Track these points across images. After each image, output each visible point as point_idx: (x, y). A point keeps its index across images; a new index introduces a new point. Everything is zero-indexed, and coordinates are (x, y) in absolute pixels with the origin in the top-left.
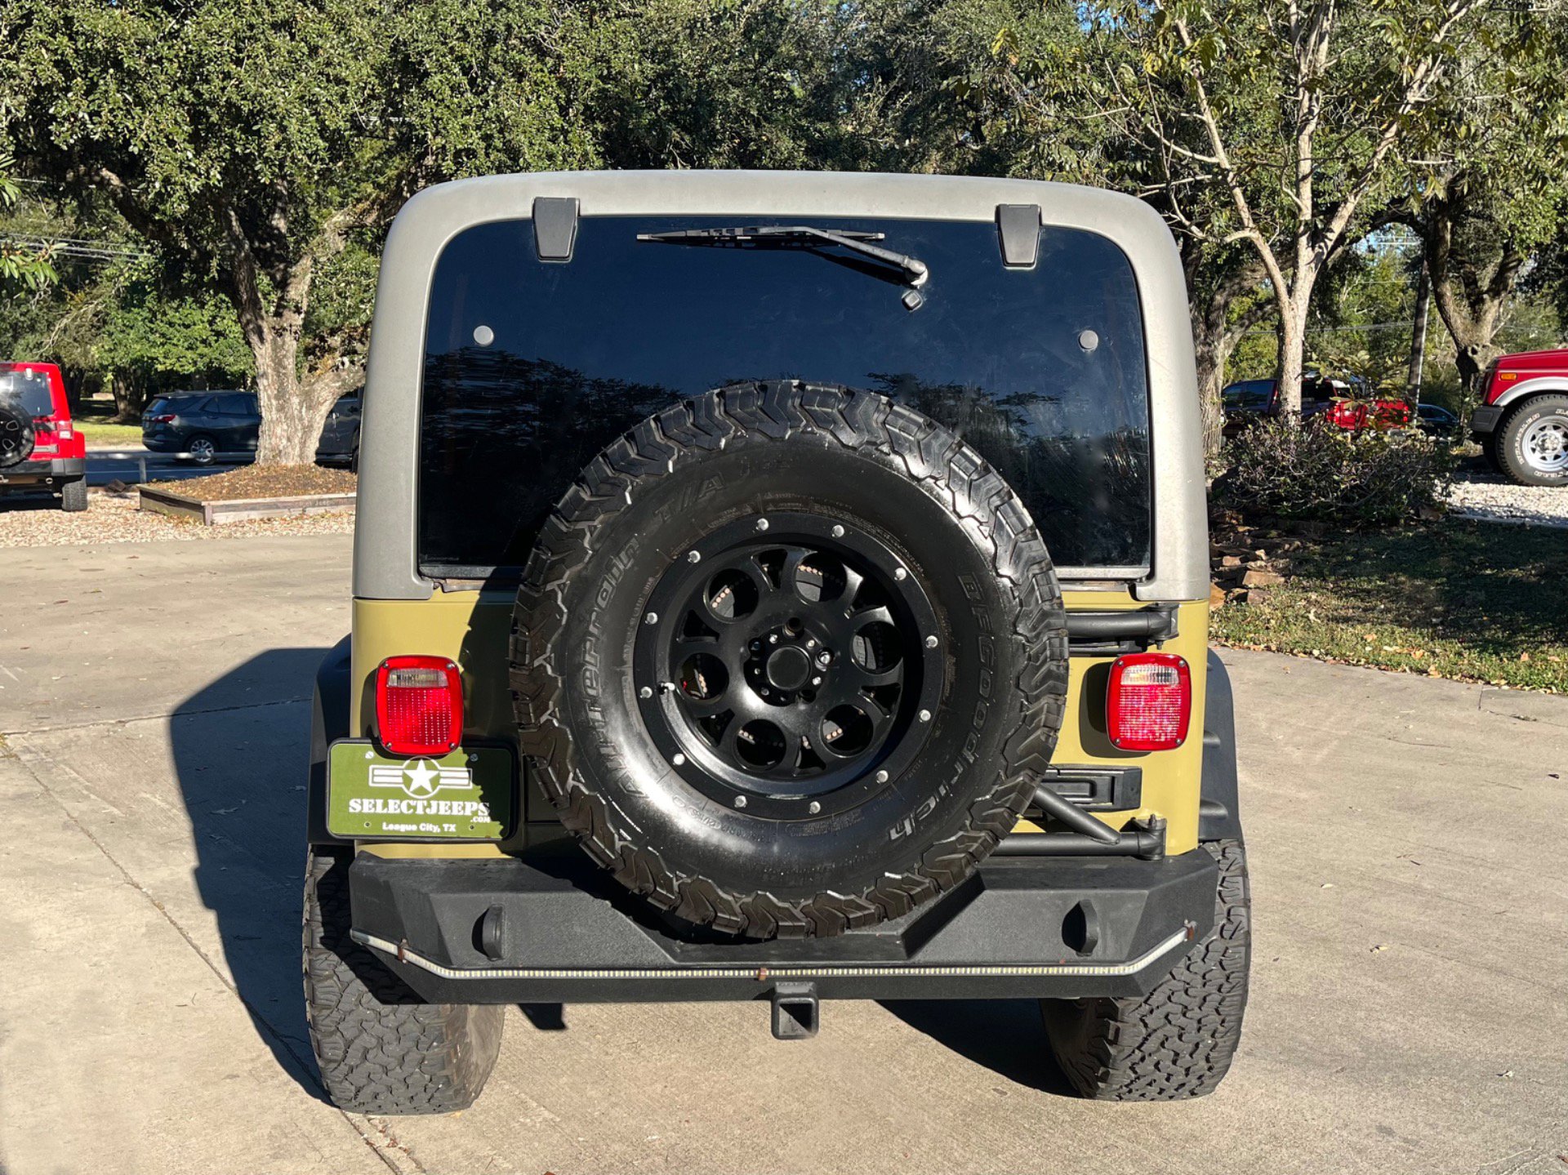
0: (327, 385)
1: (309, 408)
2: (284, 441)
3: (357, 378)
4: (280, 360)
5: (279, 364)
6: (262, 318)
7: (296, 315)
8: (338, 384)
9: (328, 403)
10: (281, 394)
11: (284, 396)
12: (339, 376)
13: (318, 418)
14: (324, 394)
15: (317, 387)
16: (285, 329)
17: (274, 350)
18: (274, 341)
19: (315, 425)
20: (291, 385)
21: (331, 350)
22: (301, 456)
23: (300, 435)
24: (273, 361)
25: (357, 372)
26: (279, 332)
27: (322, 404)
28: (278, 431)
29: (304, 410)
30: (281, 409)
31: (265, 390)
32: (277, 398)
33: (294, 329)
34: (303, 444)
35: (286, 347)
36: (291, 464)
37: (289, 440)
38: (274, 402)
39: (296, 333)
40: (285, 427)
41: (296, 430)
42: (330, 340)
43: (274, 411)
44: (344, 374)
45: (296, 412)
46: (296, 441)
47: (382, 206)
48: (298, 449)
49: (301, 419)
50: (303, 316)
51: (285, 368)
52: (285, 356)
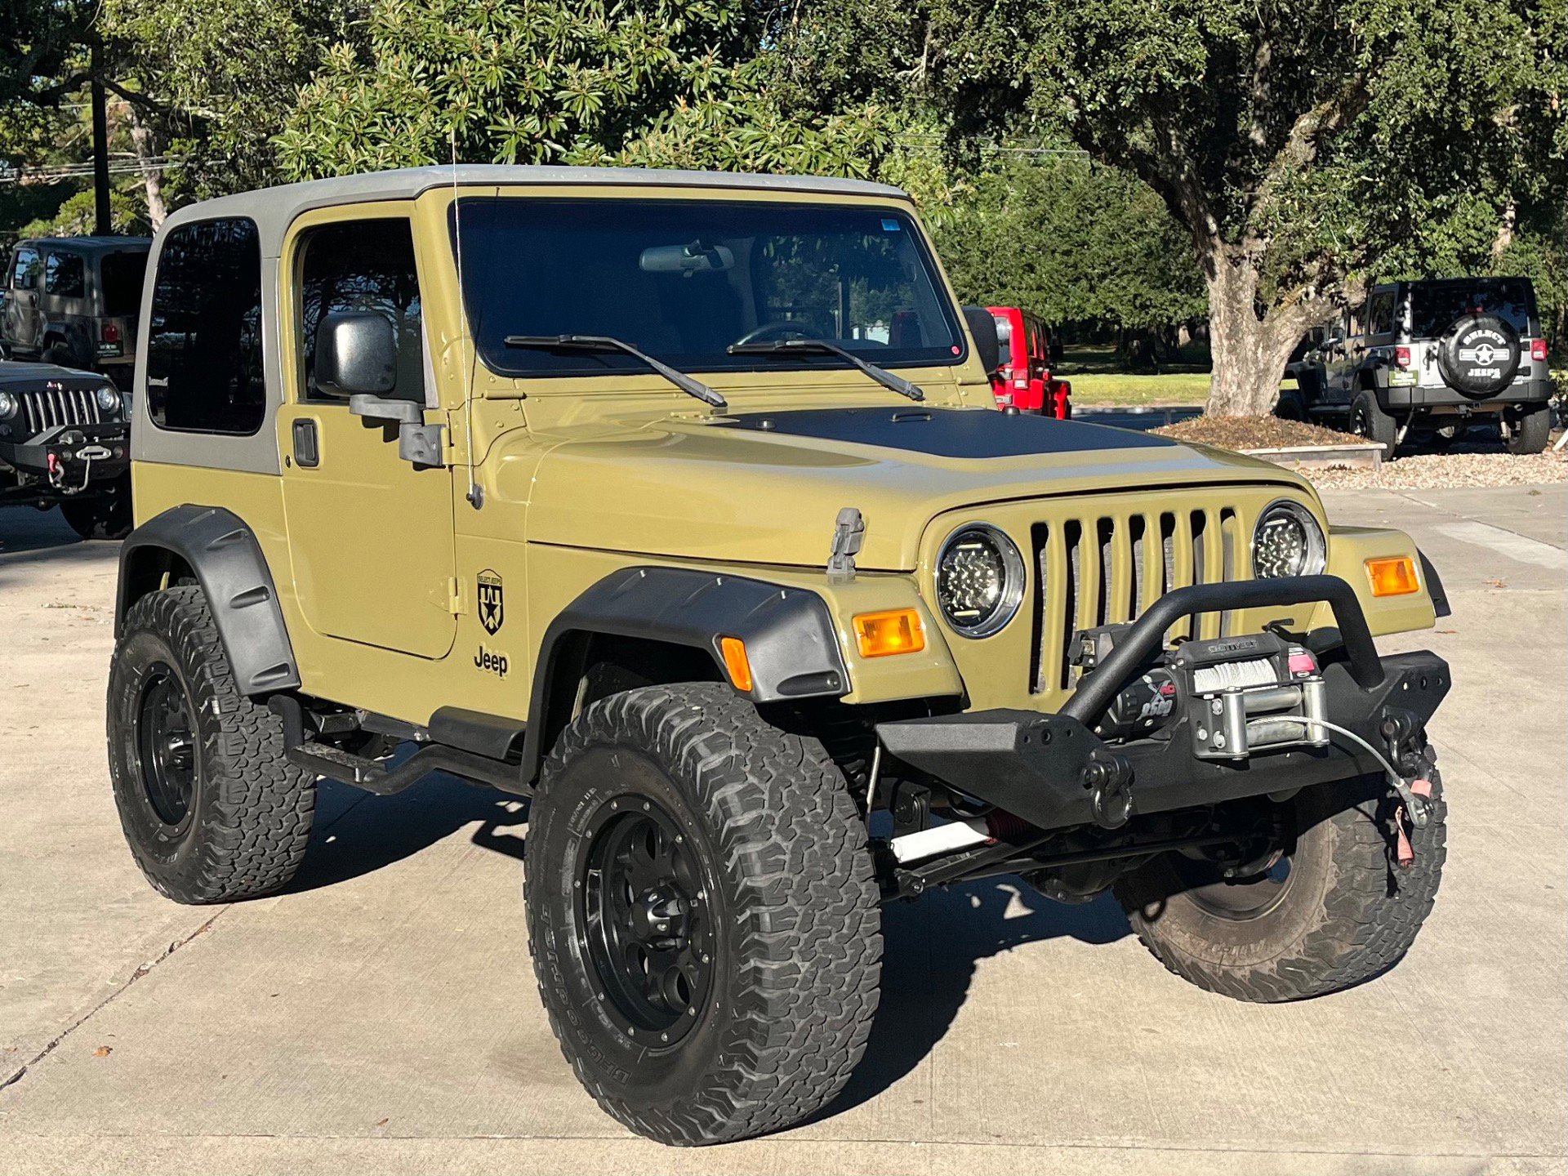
0: (1289, 320)
1: (1266, 348)
2: (1234, 388)
3: (1324, 311)
4: (1235, 294)
5: (1233, 297)
6: (1214, 247)
7: (1259, 241)
8: (1301, 319)
9: (1290, 341)
10: (1234, 333)
11: (1237, 333)
12: (1303, 309)
13: (1276, 360)
14: (1285, 331)
15: (1277, 323)
16: (1244, 258)
17: (1229, 282)
18: (1230, 272)
19: (1273, 368)
20: (1248, 320)
21: (1306, 279)
22: (1253, 405)
23: (1252, 380)
24: (1227, 294)
25: (1325, 303)
26: (1235, 261)
27: (1282, 343)
28: (1229, 376)
29: (1260, 350)
30: (1232, 350)
31: (1217, 329)
32: (1229, 337)
33: (1254, 256)
34: (1256, 391)
35: (1243, 278)
36: (1240, 414)
37: (1239, 386)
38: (1225, 343)
39: (1256, 260)
40: (1236, 372)
41: (1249, 374)
42: (1306, 268)
43: (1225, 353)
44: (1309, 307)
45: (1250, 353)
46: (1248, 388)
48: (1249, 396)
49: (1256, 361)
50: (1267, 240)
51: (1239, 302)
52: (1241, 288)
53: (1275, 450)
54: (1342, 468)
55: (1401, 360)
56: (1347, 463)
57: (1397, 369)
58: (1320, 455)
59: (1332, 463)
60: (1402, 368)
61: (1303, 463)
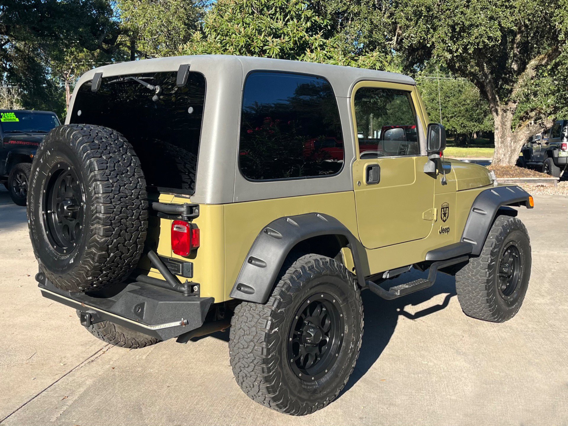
0: (523, 132)
1: (515, 142)
2: (503, 156)
3: (537, 129)
4: (504, 122)
5: (503, 124)
6: (498, 106)
7: (514, 104)
8: (528, 132)
9: (523, 140)
10: (503, 136)
11: (504, 136)
12: (529, 129)
13: (518, 146)
14: (522, 136)
15: (519, 133)
16: (508, 110)
17: (502, 118)
18: (502, 115)
19: (517, 149)
20: (508, 132)
21: (530, 118)
22: (509, 162)
23: (509, 153)
24: (501, 123)
25: (537, 127)
26: (505, 111)
27: (521, 141)
28: (501, 151)
29: (512, 143)
30: (502, 142)
31: (497, 135)
32: (501, 138)
33: (512, 109)
34: (510, 157)
35: (507, 117)
36: (504, 165)
37: (504, 155)
38: (500, 140)
39: (512, 111)
40: (503, 150)
41: (508, 151)
42: (530, 114)
43: (499, 143)
44: (531, 128)
45: (509, 144)
46: (508, 156)
47: (549, 56)
48: (508, 159)
49: (511, 147)
50: (517, 104)
51: (505, 126)
52: (506, 121)
53: (518, 179)
54: (542, 186)
55: (564, 148)
56: (544, 184)
57: (562, 151)
58: (534, 181)
59: (539, 184)
60: (563, 150)
61: (528, 184)
